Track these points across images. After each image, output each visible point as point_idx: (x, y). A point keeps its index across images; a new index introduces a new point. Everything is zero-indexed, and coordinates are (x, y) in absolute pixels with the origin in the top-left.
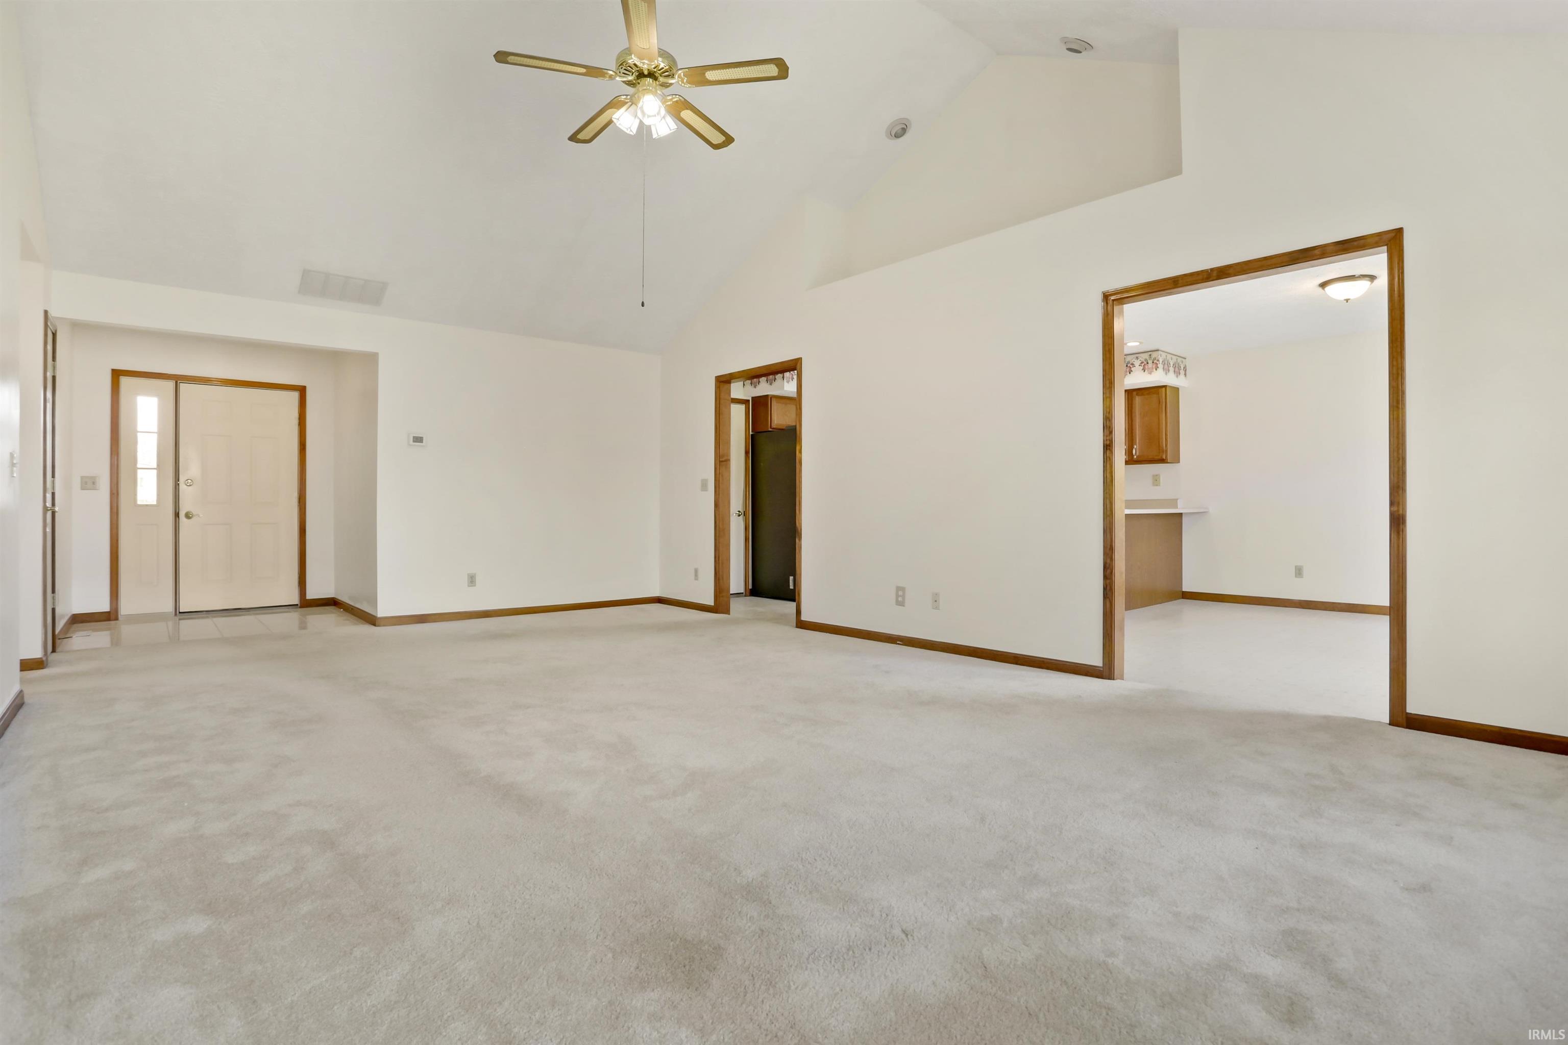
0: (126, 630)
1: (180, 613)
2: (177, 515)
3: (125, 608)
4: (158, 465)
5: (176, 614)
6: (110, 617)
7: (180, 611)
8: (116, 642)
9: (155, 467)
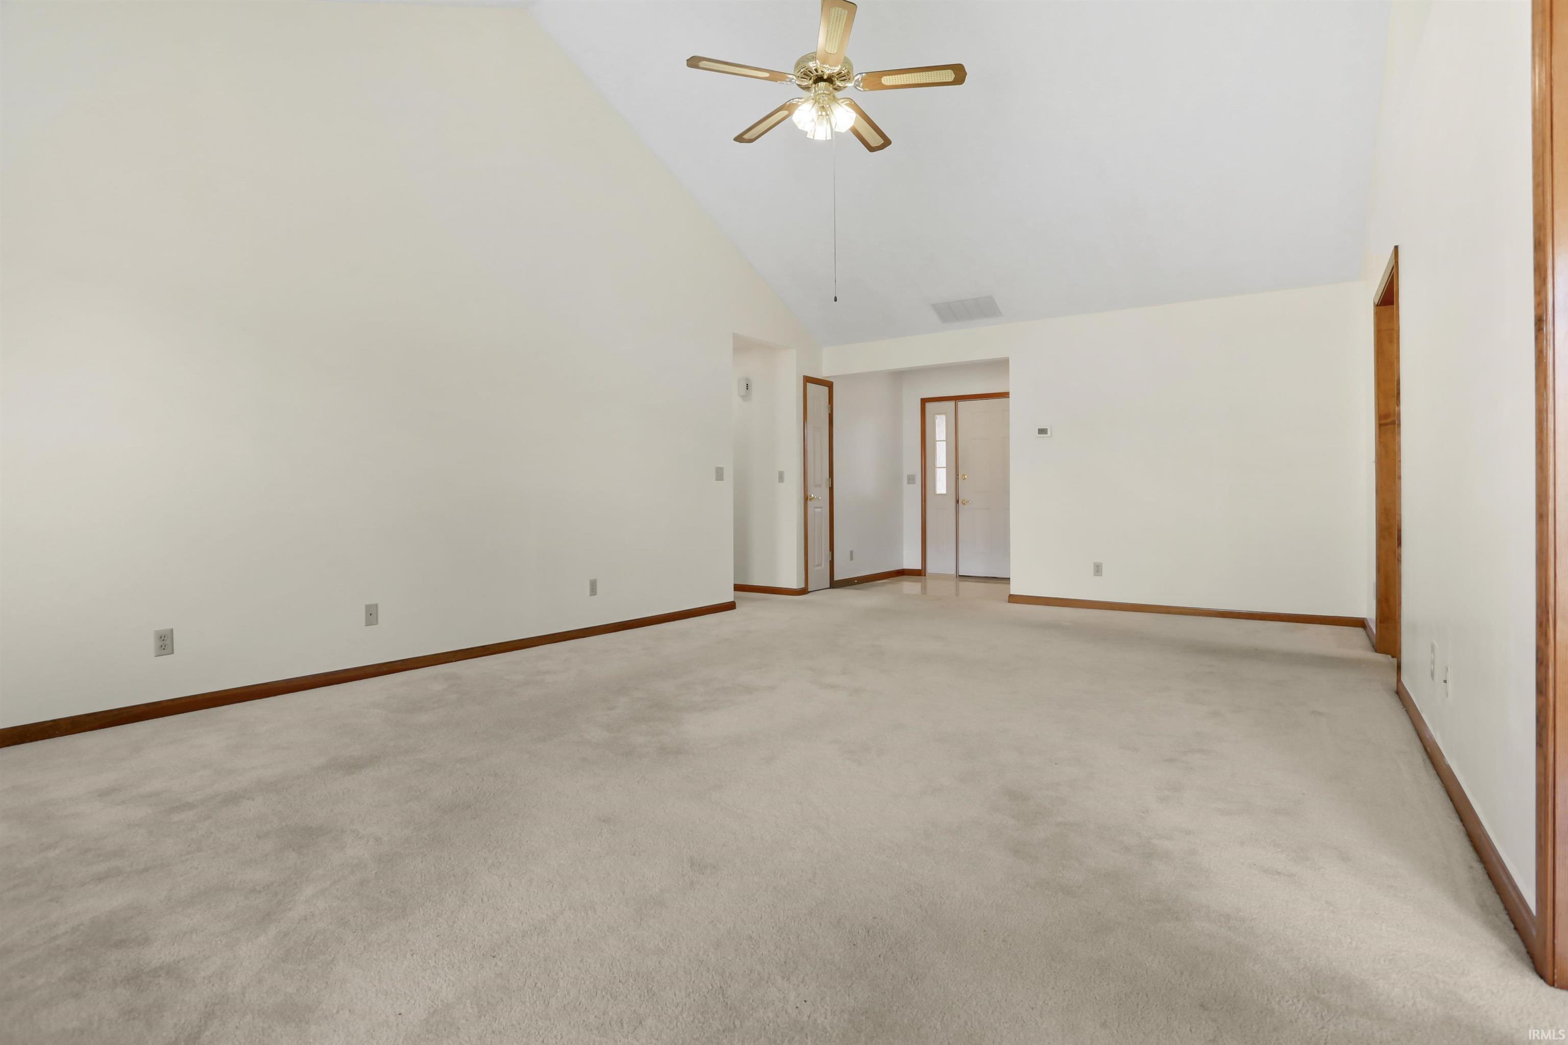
0: (930, 584)
1: (959, 576)
2: (957, 502)
3: (930, 569)
4: (947, 465)
5: (957, 577)
6: (918, 574)
7: (960, 574)
8: (924, 589)
9: (945, 466)
